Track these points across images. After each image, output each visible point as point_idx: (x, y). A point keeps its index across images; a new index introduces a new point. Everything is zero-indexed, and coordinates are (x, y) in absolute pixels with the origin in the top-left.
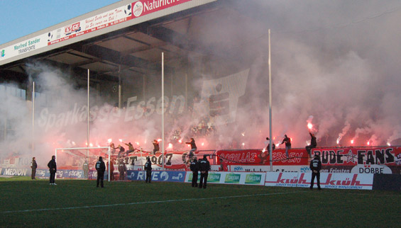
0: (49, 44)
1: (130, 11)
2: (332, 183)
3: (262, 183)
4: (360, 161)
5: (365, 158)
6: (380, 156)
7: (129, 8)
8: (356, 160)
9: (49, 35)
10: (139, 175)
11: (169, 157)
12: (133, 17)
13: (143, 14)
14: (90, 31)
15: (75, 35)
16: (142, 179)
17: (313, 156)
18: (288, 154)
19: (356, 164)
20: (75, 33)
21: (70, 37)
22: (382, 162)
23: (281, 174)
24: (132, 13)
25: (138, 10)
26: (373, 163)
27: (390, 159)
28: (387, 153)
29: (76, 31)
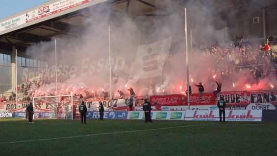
0: (27, 22)
2: (233, 117)
3: (182, 119)
4: (252, 101)
5: (256, 99)
6: (266, 96)
9: (27, 15)
10: (94, 115)
11: (115, 101)
12: (88, 1)
14: (56, 12)
15: (45, 15)
16: (96, 117)
18: (200, 98)
19: (249, 103)
20: (45, 13)
21: (42, 16)
22: (268, 101)
23: (196, 112)
26: (261, 102)
27: (274, 99)
28: (272, 95)
29: (46, 12)
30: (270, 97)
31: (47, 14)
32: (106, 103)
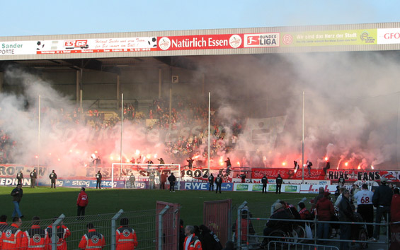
0: (39, 53)
1: (155, 43)
3: (298, 191)
4: (359, 178)
5: (362, 176)
6: (371, 176)
7: (154, 40)
8: (357, 177)
9: (39, 43)
11: (205, 172)
12: (158, 49)
13: (170, 49)
14: (102, 51)
15: (79, 52)
17: (328, 174)
18: (310, 173)
19: (357, 180)
20: (80, 49)
21: (72, 52)
22: (373, 179)
23: (311, 186)
24: (158, 45)
25: (166, 44)
26: (367, 180)
27: (378, 177)
28: (376, 174)
29: (82, 48)
30: (375, 176)
31: (83, 50)
32: (191, 172)
